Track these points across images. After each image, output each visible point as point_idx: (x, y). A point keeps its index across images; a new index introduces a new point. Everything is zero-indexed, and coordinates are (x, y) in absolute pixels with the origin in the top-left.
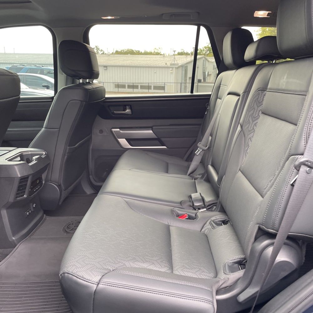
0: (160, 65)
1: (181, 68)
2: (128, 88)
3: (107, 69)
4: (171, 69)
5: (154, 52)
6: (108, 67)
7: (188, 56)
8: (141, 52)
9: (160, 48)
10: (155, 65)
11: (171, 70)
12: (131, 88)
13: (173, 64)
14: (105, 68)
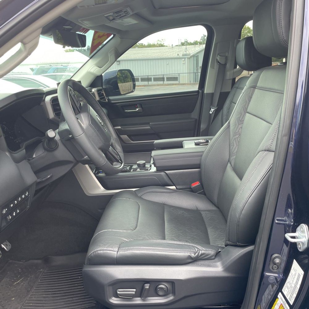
0: (172, 56)
1: (193, 58)
2: (141, 81)
3: (119, 64)
4: (183, 59)
5: (158, 43)
6: (120, 62)
7: (196, 46)
8: (144, 45)
9: (163, 40)
10: (167, 57)
11: (183, 61)
12: (146, 81)
13: (185, 54)
14: (118, 63)
